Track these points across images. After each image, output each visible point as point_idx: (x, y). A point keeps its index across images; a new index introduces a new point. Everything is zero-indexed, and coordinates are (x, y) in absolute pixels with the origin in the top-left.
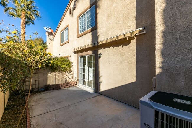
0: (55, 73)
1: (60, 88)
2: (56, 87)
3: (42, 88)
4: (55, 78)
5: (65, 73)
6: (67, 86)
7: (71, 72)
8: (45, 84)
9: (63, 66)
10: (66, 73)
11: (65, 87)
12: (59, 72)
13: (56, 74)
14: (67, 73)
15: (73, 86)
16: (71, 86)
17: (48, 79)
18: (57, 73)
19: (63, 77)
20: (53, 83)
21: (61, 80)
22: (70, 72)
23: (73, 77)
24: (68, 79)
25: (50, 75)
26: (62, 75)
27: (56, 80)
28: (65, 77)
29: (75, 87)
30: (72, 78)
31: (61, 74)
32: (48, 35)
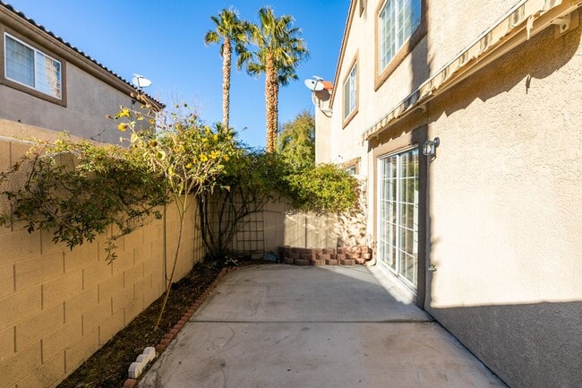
0: (304, 215)
1: (311, 263)
2: (302, 258)
3: (271, 253)
4: (306, 229)
5: (336, 216)
6: (335, 261)
7: (359, 215)
8: (278, 244)
9: (326, 194)
10: (339, 215)
11: (327, 263)
12: (318, 210)
13: (308, 217)
14: (343, 217)
15: (357, 263)
16: (347, 261)
17: (287, 230)
18: (311, 215)
19: (331, 230)
20: (299, 245)
21: (324, 237)
22: (353, 212)
23: (363, 232)
24: (345, 236)
25: (291, 218)
26: (327, 222)
27: (309, 235)
28: (336, 230)
29: (360, 268)
30: (363, 235)
31: (324, 218)
32: (317, 100)
